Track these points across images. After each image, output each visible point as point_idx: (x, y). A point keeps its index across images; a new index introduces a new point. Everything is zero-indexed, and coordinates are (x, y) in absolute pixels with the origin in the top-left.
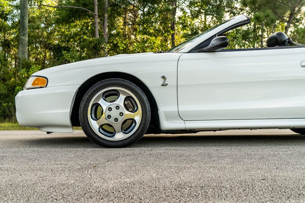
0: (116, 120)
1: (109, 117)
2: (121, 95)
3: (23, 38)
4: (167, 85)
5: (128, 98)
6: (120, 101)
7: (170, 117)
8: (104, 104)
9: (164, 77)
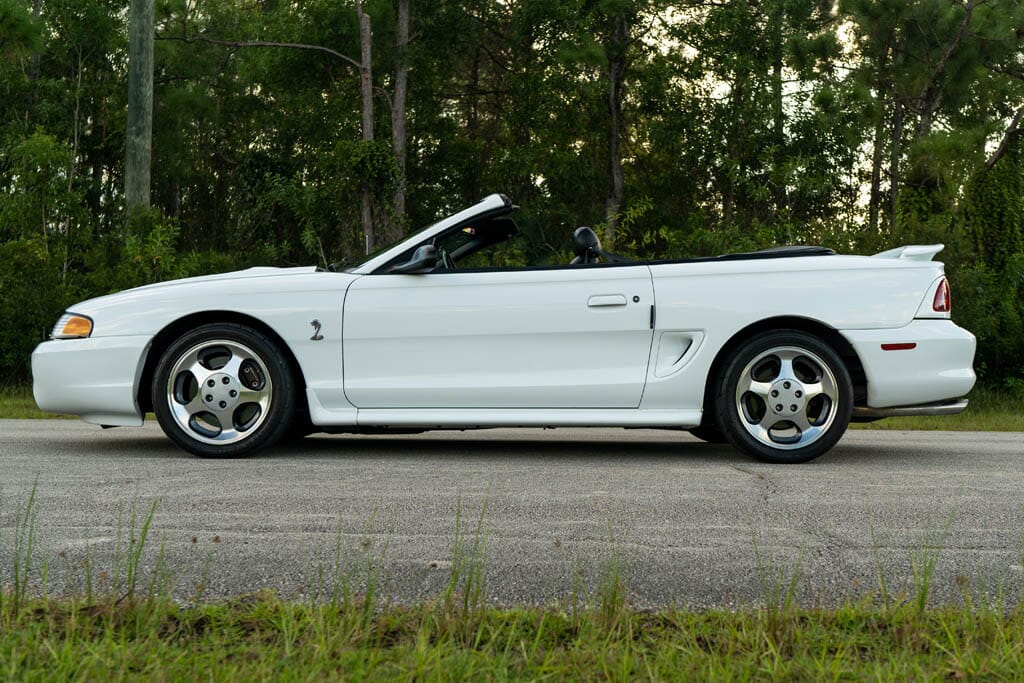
0: (222, 404)
1: (209, 398)
2: (234, 357)
3: (137, 140)
4: (322, 337)
5: (248, 363)
6: (233, 366)
7: (328, 400)
8: (201, 373)
9: (316, 324)
